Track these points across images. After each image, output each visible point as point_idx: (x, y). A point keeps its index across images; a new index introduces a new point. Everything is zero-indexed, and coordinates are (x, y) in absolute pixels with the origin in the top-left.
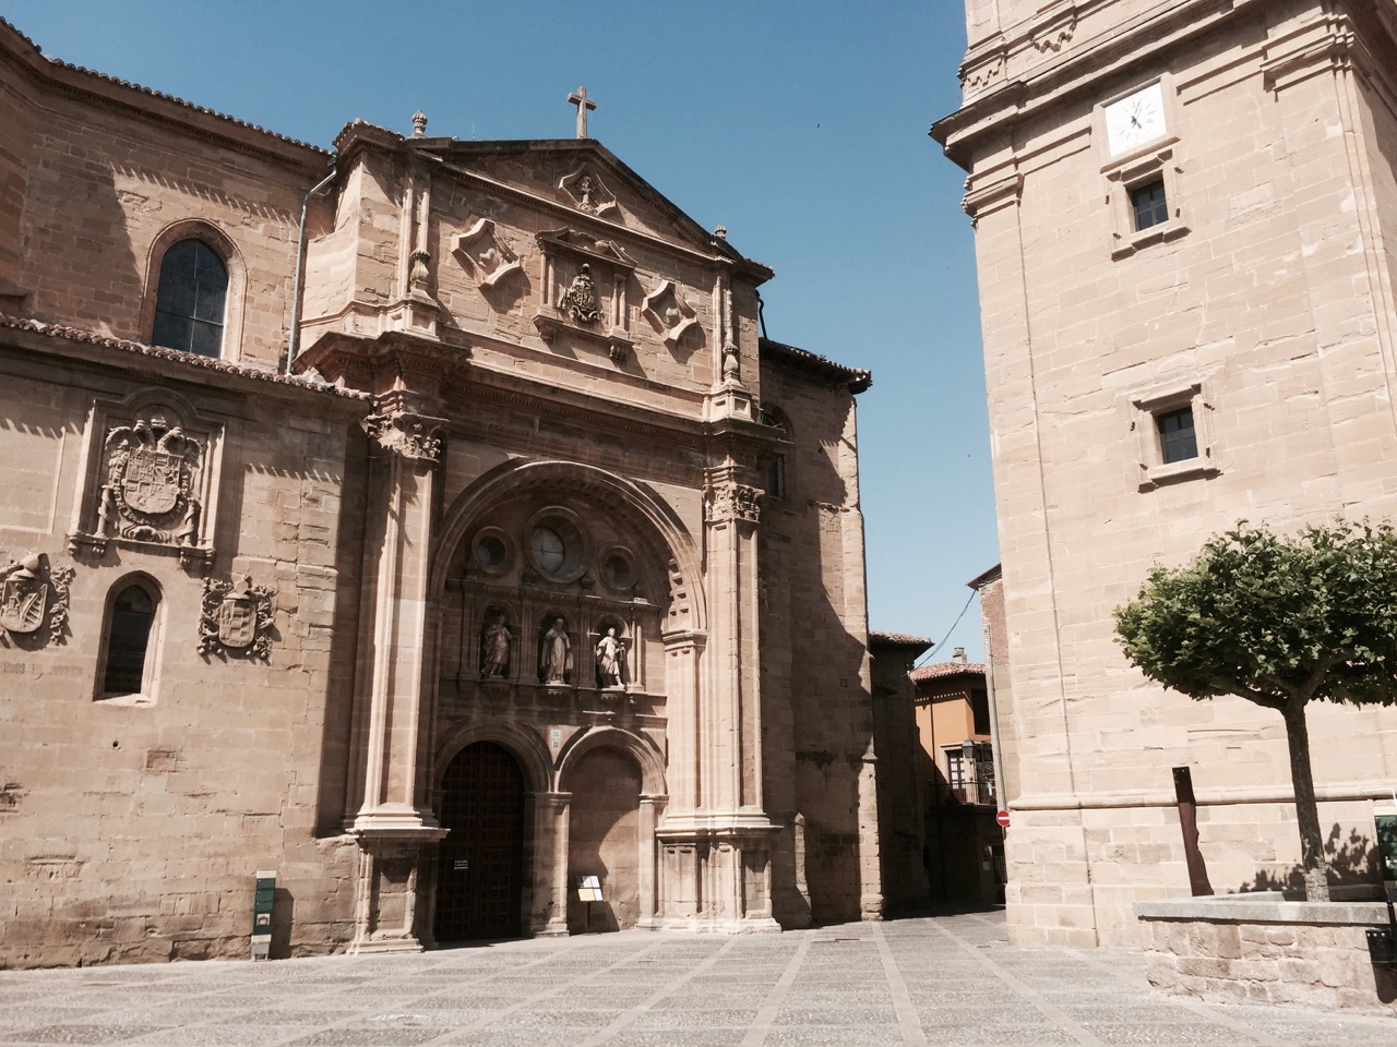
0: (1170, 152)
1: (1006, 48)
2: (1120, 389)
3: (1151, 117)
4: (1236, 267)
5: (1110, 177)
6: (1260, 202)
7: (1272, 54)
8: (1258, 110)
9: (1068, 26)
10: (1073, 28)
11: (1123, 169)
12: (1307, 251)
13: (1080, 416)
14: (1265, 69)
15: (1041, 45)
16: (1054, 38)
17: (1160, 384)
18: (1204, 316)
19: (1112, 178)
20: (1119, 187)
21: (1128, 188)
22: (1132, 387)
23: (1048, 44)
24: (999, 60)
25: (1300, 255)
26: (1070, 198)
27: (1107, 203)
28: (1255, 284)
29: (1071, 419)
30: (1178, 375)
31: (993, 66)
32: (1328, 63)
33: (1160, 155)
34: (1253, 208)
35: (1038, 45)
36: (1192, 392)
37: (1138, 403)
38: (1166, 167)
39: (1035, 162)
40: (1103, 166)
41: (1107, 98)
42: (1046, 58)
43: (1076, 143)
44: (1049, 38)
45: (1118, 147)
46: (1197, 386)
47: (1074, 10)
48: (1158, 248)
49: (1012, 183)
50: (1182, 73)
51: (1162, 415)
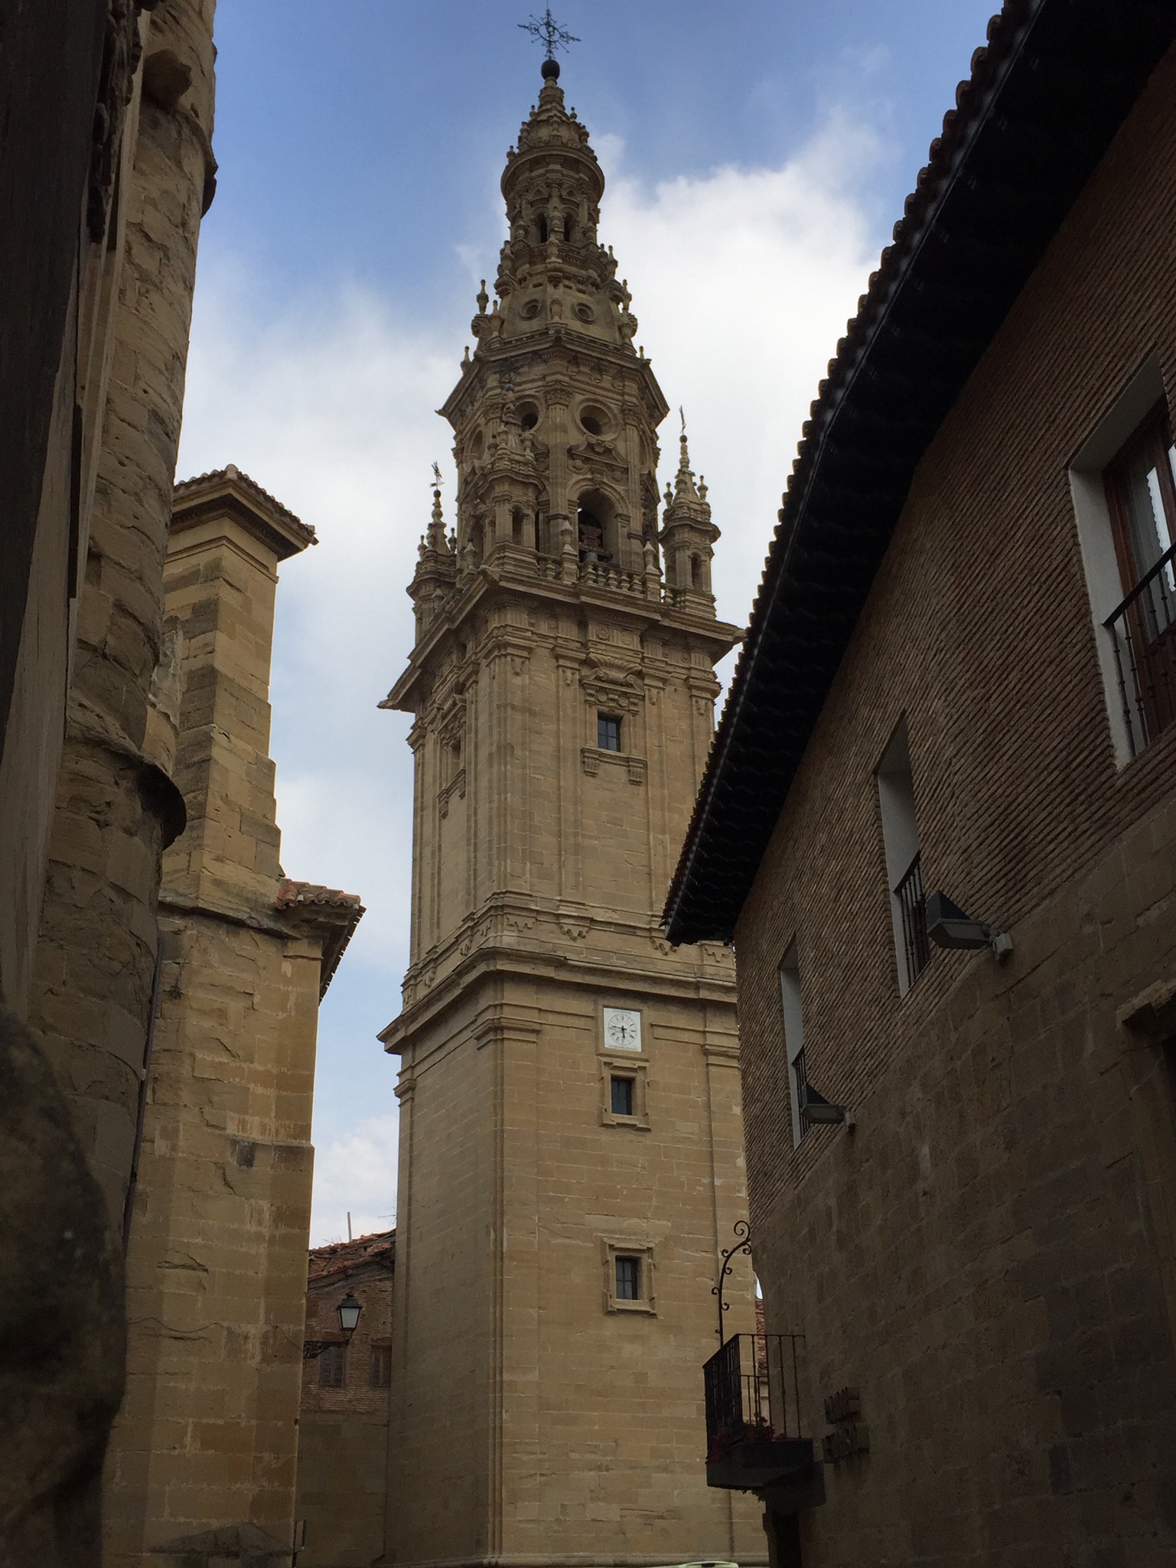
1: (537, 912)
2: (597, 1230)
3: (633, 1034)
4: (675, 1172)
6: (692, 1134)
7: (709, 1039)
8: (695, 1070)
9: (586, 929)
11: (612, 1061)
13: (568, 1241)
16: (575, 932)
17: (623, 1237)
18: (654, 1198)
19: (603, 1063)
20: (607, 1074)
21: (612, 1078)
22: (604, 1231)
23: (569, 931)
25: (713, 1183)
26: (573, 1062)
27: (597, 1080)
28: (685, 1190)
29: (561, 1240)
30: (635, 1234)
31: (527, 922)
34: (687, 1135)
35: (561, 928)
36: (643, 1251)
37: (611, 1246)
38: (639, 1077)
39: (551, 1019)
40: (601, 1052)
41: (606, 1003)
42: (565, 941)
43: (581, 1023)
44: (570, 927)
45: (610, 1042)
46: (650, 1249)
47: (592, 920)
48: (631, 1135)
49: (537, 1027)
50: (656, 1014)
51: (618, 1259)
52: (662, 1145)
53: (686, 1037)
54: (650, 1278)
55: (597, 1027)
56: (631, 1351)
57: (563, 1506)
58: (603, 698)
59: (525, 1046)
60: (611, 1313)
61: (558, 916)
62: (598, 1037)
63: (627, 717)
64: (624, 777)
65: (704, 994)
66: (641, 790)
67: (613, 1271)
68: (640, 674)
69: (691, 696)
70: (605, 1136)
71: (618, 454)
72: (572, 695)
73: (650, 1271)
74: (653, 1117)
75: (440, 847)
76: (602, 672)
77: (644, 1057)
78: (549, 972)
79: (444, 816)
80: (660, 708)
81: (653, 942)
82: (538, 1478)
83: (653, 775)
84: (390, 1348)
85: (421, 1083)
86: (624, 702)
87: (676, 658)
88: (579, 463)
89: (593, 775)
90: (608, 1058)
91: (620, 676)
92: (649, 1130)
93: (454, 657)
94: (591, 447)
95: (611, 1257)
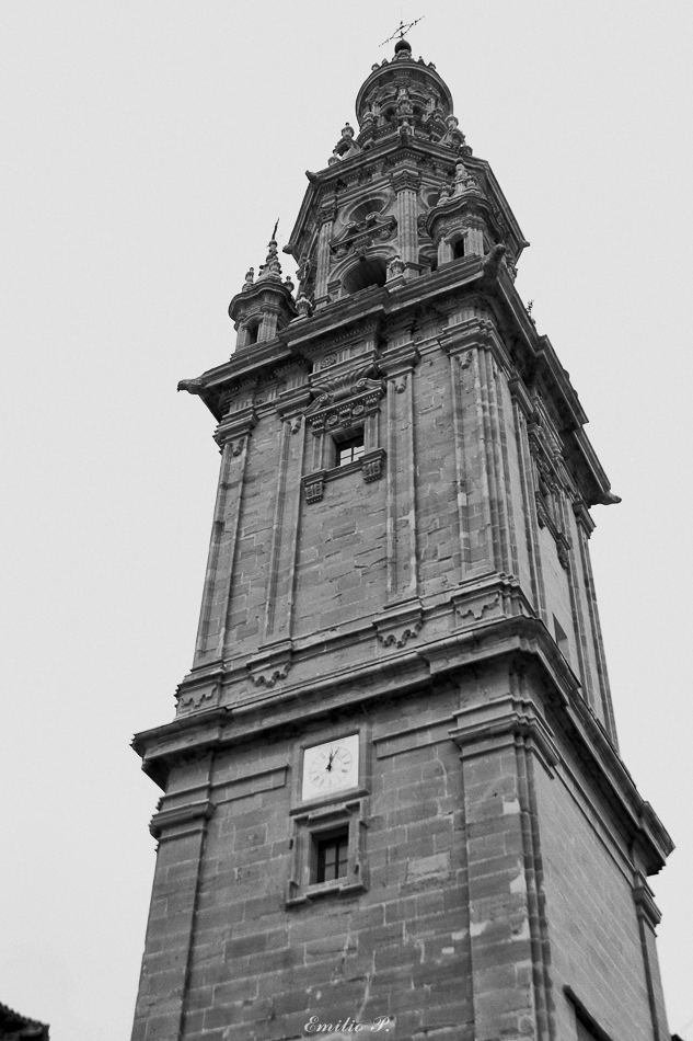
0: (357, 805)
1: (223, 676)
3: (346, 767)
4: (406, 939)
5: (297, 821)
6: (437, 871)
7: (462, 724)
8: (445, 777)
9: (284, 667)
10: (287, 669)
11: (310, 815)
12: (476, 929)
14: (453, 736)
15: (256, 679)
16: (269, 676)
18: (367, 991)
19: (299, 822)
20: (305, 833)
21: (314, 835)
23: (262, 680)
24: (214, 687)
25: (468, 934)
26: (256, 837)
27: (291, 848)
28: (422, 961)
31: (208, 692)
32: (510, 740)
33: (349, 807)
34: (429, 876)
35: (253, 681)
38: (353, 819)
39: (228, 794)
40: (296, 809)
41: (307, 740)
44: (264, 674)
45: (310, 791)
47: (292, 652)
48: (334, 908)
49: (208, 810)
50: (382, 728)
52: (384, 905)
53: (429, 737)
55: (292, 780)
58: (333, 421)
59: (187, 841)
61: (249, 668)
64: (358, 481)
65: (437, 667)
66: (381, 483)
68: (374, 373)
69: (449, 357)
70: (293, 922)
71: (383, 218)
72: (299, 438)
74: (371, 869)
76: (327, 397)
77: (360, 789)
78: (213, 735)
80: (408, 392)
81: (381, 640)
83: (404, 458)
86: (360, 410)
87: (426, 335)
89: (318, 499)
90: (306, 812)
91: (349, 388)
92: (365, 890)
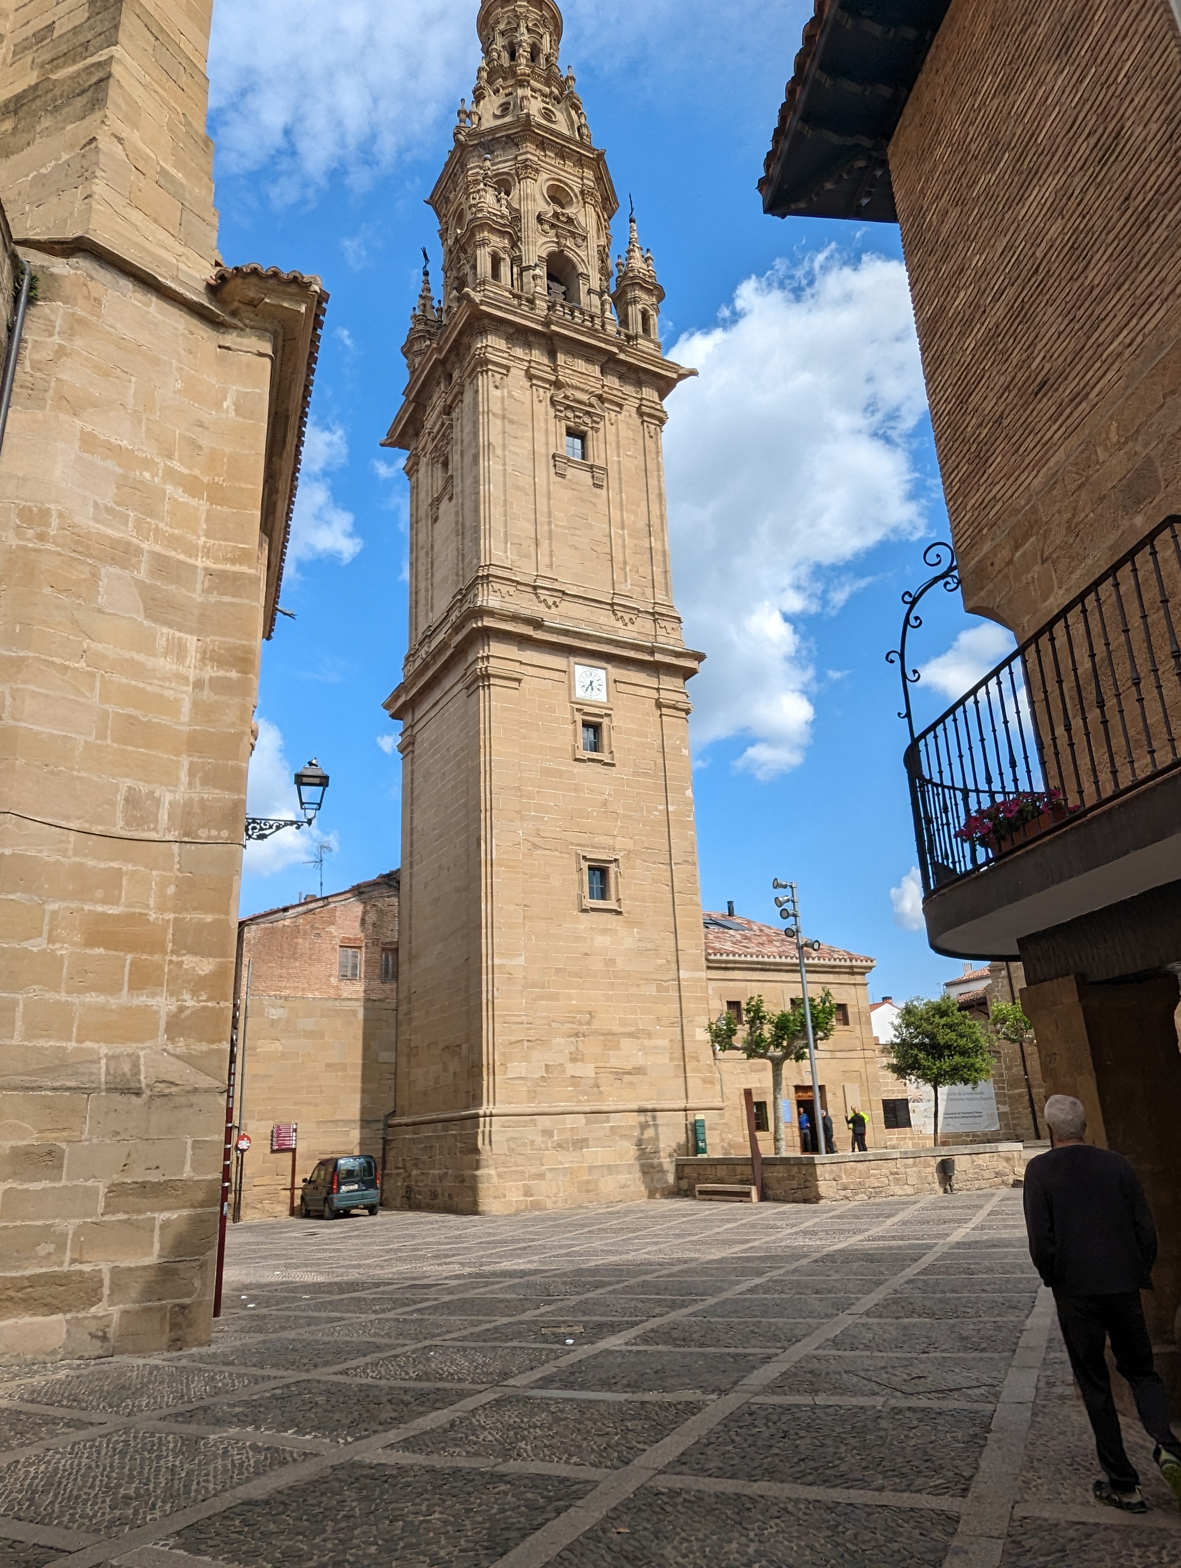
0: (607, 714)
1: (518, 583)
2: (572, 844)
3: (600, 687)
5: (574, 708)
7: (661, 693)
9: (558, 599)
10: (562, 603)
11: (582, 708)
13: (548, 851)
15: (542, 598)
16: (550, 601)
17: (594, 850)
18: (619, 820)
19: (576, 709)
20: (579, 717)
21: (584, 721)
22: (579, 845)
23: (545, 600)
24: (514, 588)
26: (550, 707)
27: (571, 723)
28: (644, 814)
30: (604, 848)
33: (601, 713)
34: (645, 771)
35: (538, 597)
36: (610, 862)
37: (584, 857)
38: (605, 721)
39: (530, 670)
40: (573, 700)
41: (577, 660)
42: (542, 607)
43: (557, 675)
44: (547, 598)
45: (580, 693)
46: (616, 860)
47: (564, 593)
48: (598, 767)
49: (518, 676)
50: (617, 672)
51: (590, 868)
52: (625, 777)
53: (643, 692)
54: (617, 883)
55: (569, 680)
56: (601, 941)
57: (546, 1066)
58: (570, 415)
59: (510, 691)
60: (584, 911)
61: (535, 588)
62: (571, 688)
63: (590, 433)
64: (590, 482)
65: (658, 657)
66: (604, 492)
67: (586, 878)
68: (600, 397)
69: (643, 422)
70: (579, 768)
71: (579, 223)
72: (544, 410)
73: (617, 877)
74: (616, 755)
75: (432, 546)
76: (569, 392)
77: (609, 706)
78: (528, 631)
79: (435, 520)
80: (617, 428)
81: (615, 615)
82: (525, 1043)
83: (613, 483)
84: (397, 949)
85: (419, 739)
86: (587, 420)
87: (629, 390)
88: (546, 227)
89: (563, 476)
90: (579, 707)
91: (584, 397)
92: (613, 765)
93: (442, 385)
94: (556, 215)
95: (585, 865)
